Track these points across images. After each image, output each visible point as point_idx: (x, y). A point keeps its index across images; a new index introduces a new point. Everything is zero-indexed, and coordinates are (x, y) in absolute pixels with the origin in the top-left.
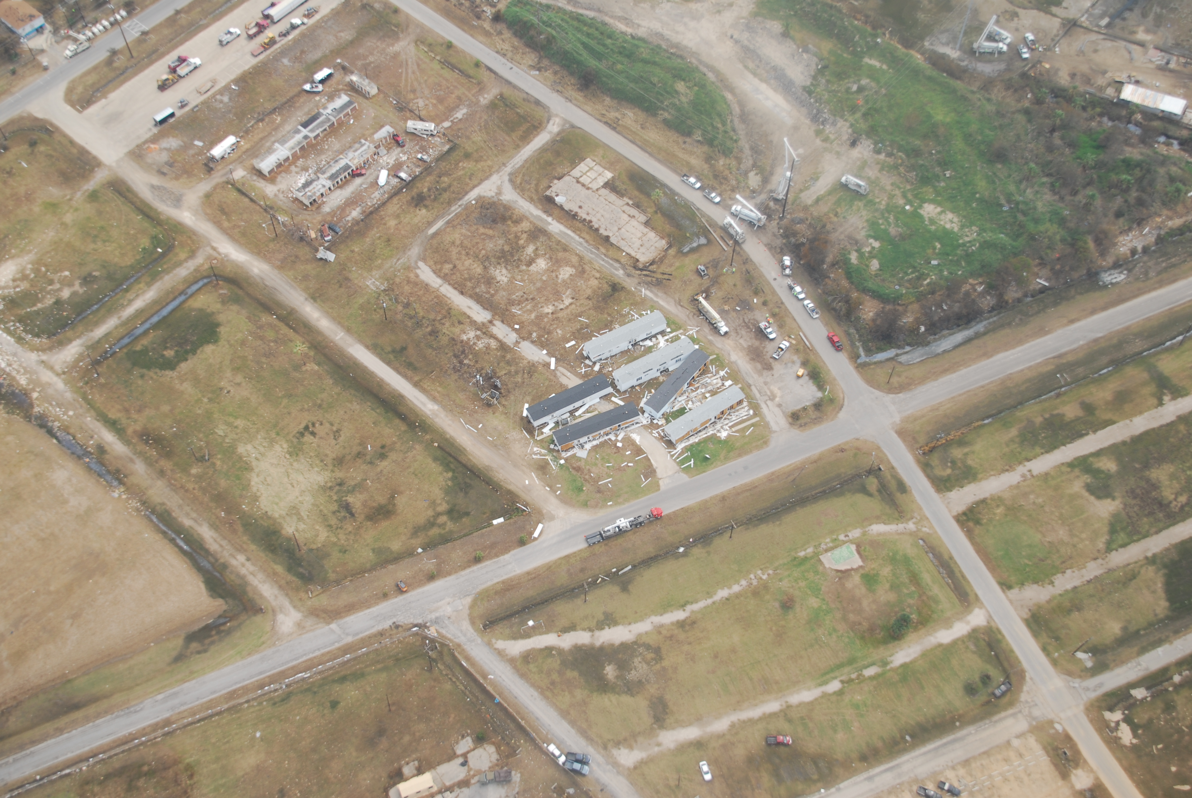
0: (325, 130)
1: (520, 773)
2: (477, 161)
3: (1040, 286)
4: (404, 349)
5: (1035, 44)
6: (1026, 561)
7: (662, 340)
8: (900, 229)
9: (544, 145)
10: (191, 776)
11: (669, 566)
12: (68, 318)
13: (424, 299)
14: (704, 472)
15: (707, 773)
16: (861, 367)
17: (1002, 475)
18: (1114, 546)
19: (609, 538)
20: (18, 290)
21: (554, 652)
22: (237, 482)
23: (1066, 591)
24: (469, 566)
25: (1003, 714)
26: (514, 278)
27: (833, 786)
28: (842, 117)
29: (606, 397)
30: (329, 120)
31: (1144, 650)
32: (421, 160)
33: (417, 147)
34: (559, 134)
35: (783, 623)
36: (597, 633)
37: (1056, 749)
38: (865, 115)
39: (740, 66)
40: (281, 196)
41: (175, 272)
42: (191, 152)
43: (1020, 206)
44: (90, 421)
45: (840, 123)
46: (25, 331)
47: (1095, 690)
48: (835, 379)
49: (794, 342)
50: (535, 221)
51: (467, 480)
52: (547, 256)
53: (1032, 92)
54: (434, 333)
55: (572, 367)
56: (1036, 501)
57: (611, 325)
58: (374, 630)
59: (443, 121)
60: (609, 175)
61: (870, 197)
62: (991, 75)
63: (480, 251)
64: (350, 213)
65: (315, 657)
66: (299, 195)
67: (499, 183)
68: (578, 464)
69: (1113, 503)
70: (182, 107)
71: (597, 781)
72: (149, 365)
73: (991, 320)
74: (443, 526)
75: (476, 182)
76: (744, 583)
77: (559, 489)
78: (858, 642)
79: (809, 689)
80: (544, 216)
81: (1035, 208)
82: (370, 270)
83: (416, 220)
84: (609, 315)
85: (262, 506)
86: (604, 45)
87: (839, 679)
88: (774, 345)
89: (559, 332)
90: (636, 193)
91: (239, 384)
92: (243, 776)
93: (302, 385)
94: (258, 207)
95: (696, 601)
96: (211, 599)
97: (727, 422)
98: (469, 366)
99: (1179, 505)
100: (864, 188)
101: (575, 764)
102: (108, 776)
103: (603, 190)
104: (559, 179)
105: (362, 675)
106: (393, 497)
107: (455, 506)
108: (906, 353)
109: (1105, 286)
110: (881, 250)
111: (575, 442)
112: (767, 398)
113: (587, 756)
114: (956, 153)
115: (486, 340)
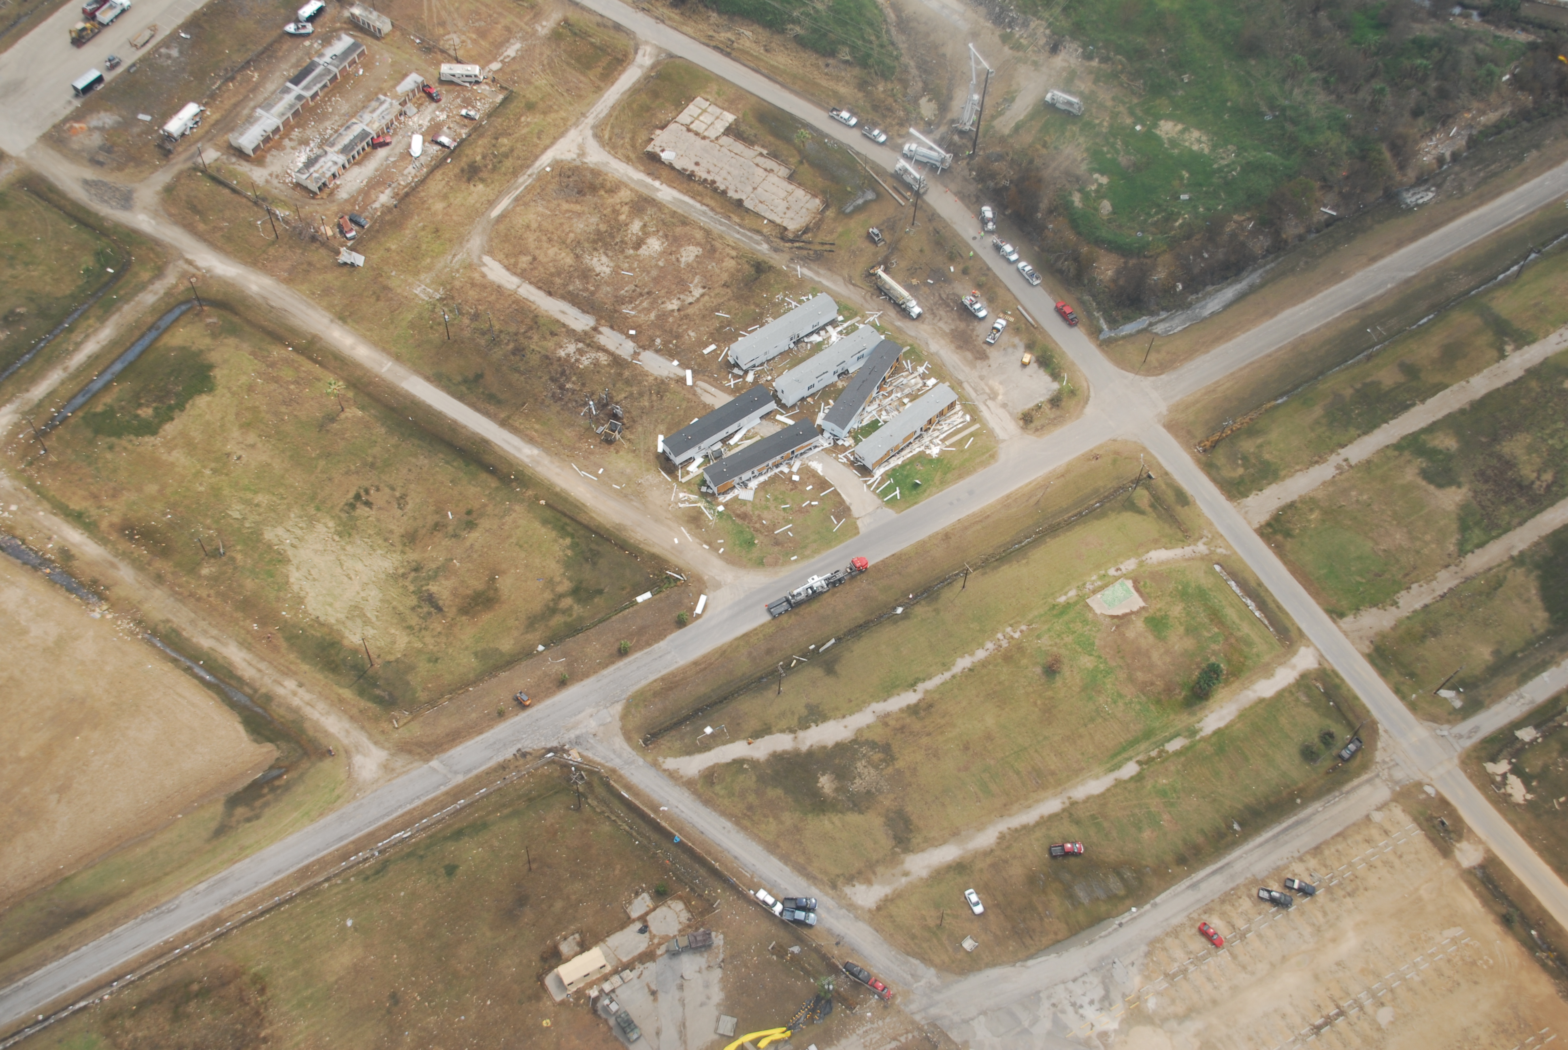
0: (325, 86)
1: (723, 933)
2: (544, 113)
3: (1326, 216)
4: (479, 377)
6: (1359, 579)
7: (833, 334)
8: (1132, 158)
9: (634, 84)
10: (262, 991)
11: (887, 634)
13: (498, 306)
14: (916, 503)
15: (977, 904)
16: (1105, 345)
17: (1311, 469)
18: (1469, 548)
19: (799, 604)
21: (745, 766)
22: (270, 580)
23: (1415, 612)
24: (613, 663)
25: (1356, 782)
26: (619, 267)
27: (1146, 902)
28: (1035, 14)
29: (769, 416)
30: (329, 71)
31: (1525, 678)
32: (468, 117)
33: (459, 100)
34: (653, 67)
35: (1049, 693)
36: (801, 734)
37: (1430, 819)
38: (1065, 9)
40: (275, 182)
41: (137, 299)
42: (136, 130)
43: (1288, 113)
44: (44, 517)
45: (1034, 23)
47: (1469, 737)
48: (1073, 364)
49: (1012, 319)
50: (637, 188)
51: (593, 546)
52: (661, 233)
54: (519, 351)
55: (716, 379)
56: (1360, 498)
57: (761, 318)
58: (492, 763)
59: (489, 62)
60: (730, 118)
61: (1087, 118)
63: (567, 234)
64: (377, 197)
65: (414, 809)
66: (302, 178)
67: (580, 140)
68: (743, 509)
69: (1459, 491)
70: (113, 67)
71: (830, 931)
72: (118, 431)
73: (1268, 267)
74: (568, 611)
75: (548, 142)
76: (990, 645)
77: (721, 545)
78: (1152, 708)
79: (1097, 778)
80: (649, 180)
81: (1307, 114)
82: (417, 273)
83: (471, 200)
84: (757, 305)
85: (310, 611)
87: (1135, 760)
88: (986, 325)
89: (692, 334)
90: (771, 139)
91: (253, 446)
92: (336, 982)
93: (343, 439)
94: (244, 200)
95: (929, 677)
96: (256, 745)
97: (936, 433)
98: (573, 391)
99: (1544, 485)
100: (1076, 106)
101: (797, 912)
102: (142, 1005)
103: (725, 138)
104: (663, 128)
105: (485, 826)
106: (493, 579)
107: (581, 583)
108: (1163, 320)
109: (1410, 210)
110: (1111, 186)
111: (736, 480)
112: (986, 397)
113: (811, 900)
114: (1192, 50)
115: (593, 355)
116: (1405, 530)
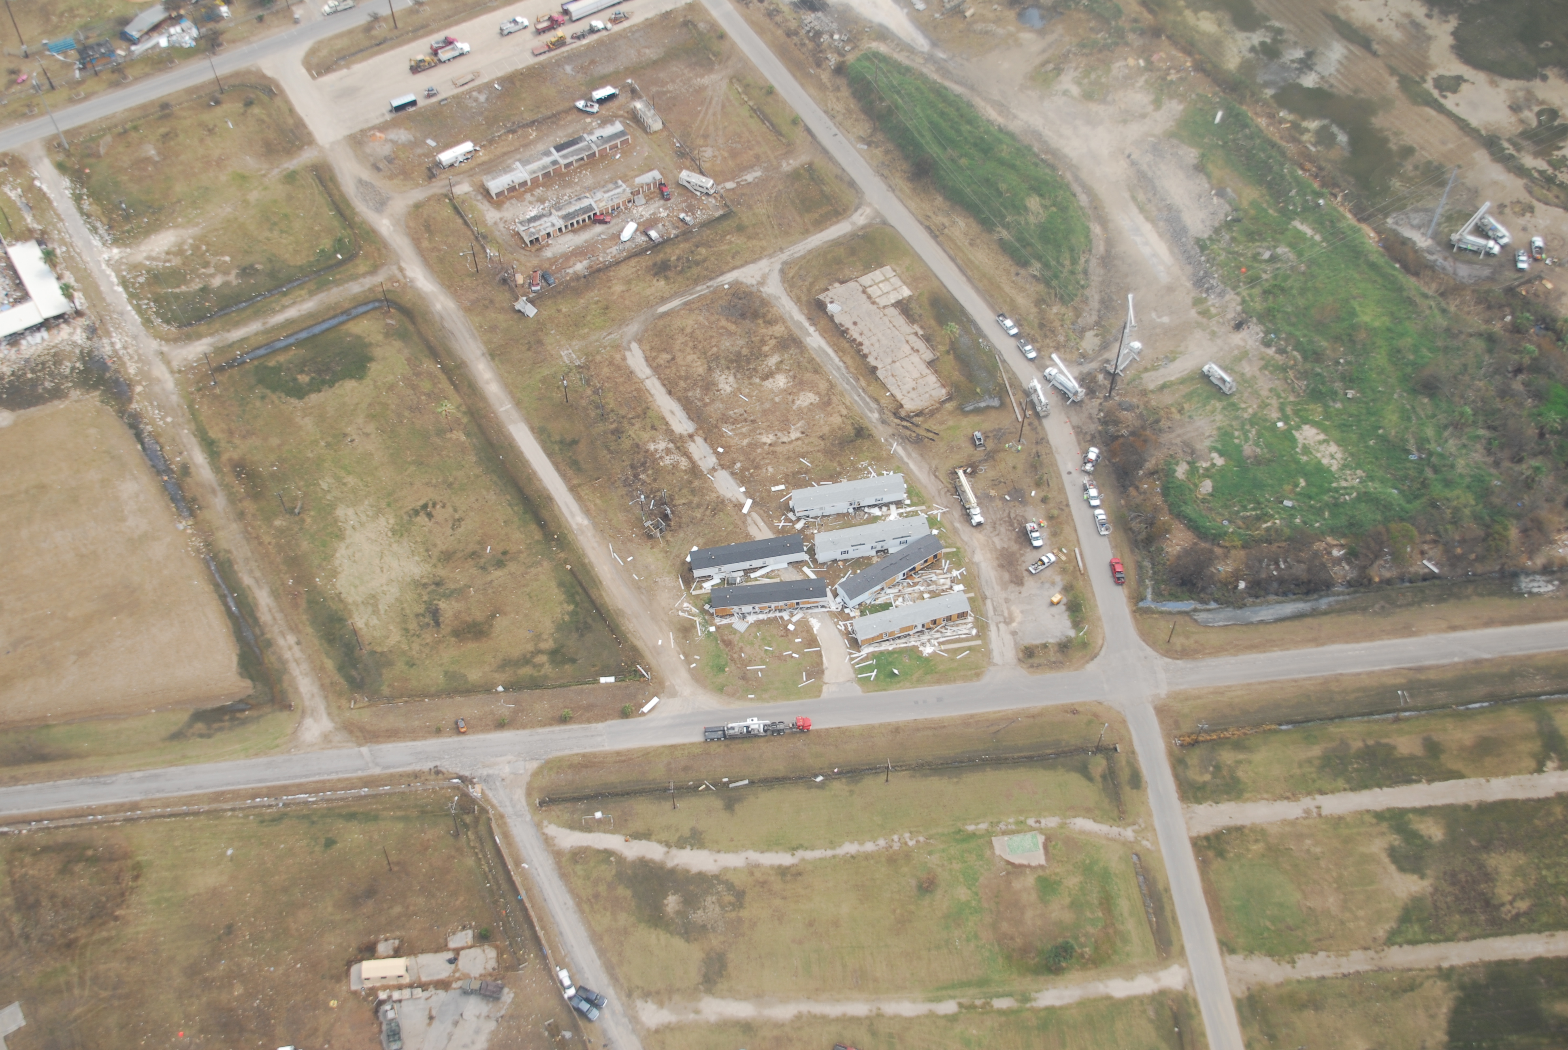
0: (582, 159)
1: (515, 993)
2: (749, 238)
3: (1426, 570)
4: (574, 442)
5: (1541, 253)
6: (1268, 924)
7: (894, 511)
8: (1258, 450)
9: (839, 237)
10: (136, 878)
11: (797, 795)
12: (208, 310)
13: (621, 388)
14: (885, 690)
16: (1139, 612)
17: (1278, 803)
18: (1399, 940)
19: (733, 738)
20: (168, 264)
21: (612, 859)
22: (322, 548)
23: (1309, 980)
24: (551, 725)
26: (739, 389)
28: (1234, 288)
29: (797, 565)
30: (590, 148)
32: (683, 220)
33: (684, 205)
34: (863, 227)
35: (912, 908)
36: (674, 851)
38: (1266, 292)
39: (1126, 195)
40: (501, 225)
41: (346, 285)
42: (419, 151)
43: (1433, 459)
44: (187, 437)
45: (1230, 295)
46: (156, 313)
48: (1099, 619)
49: (1064, 558)
50: (792, 327)
51: (589, 620)
52: (791, 373)
53: (1512, 314)
54: (618, 432)
55: (769, 516)
56: (1312, 849)
57: (838, 477)
58: (409, 769)
59: (728, 180)
60: (906, 292)
61: (1235, 399)
62: (1465, 280)
63: (712, 347)
64: (574, 264)
65: (329, 781)
66: (521, 229)
67: (767, 270)
68: (731, 637)
69: (1420, 882)
70: (429, 96)
71: (604, 1032)
72: (276, 386)
73: (1341, 598)
74: (538, 667)
75: (738, 263)
76: (882, 842)
77: (696, 661)
78: (1000, 961)
79: (914, 1001)
80: (806, 324)
81: (1452, 467)
82: (571, 338)
83: (648, 292)
84: (840, 464)
85: (338, 585)
86: (958, 132)
87: (958, 1000)
88: (1035, 555)
89: (770, 469)
90: (933, 323)
91: (367, 435)
92: (194, 896)
93: (439, 454)
94: (469, 233)
95: (813, 848)
96: (238, 678)
97: (938, 635)
98: (644, 483)
99: (1514, 912)
100: (1228, 385)
101: (583, 1002)
102: (46, 849)
103: (892, 309)
104: (842, 282)
105: (376, 818)
106: (493, 616)
107: (562, 647)
108: (1209, 610)
109: (1520, 594)
110: (1222, 469)
111: (736, 609)
112: (1002, 619)
113: (603, 998)
114: (1371, 370)
115: (676, 457)
116: (1342, 897)
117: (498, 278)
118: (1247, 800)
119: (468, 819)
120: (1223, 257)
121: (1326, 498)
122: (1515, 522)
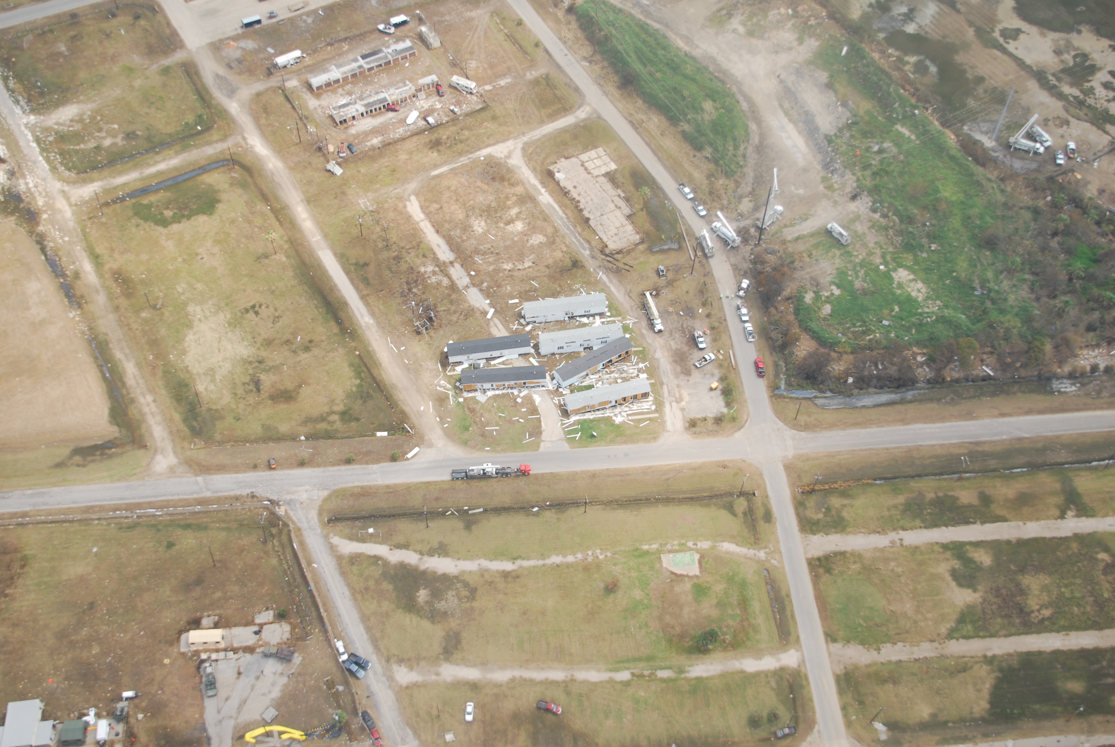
0: (381, 65)
1: (303, 657)
2: (500, 125)
3: (985, 374)
4: (366, 264)
5: (1073, 153)
6: (861, 622)
7: (598, 320)
8: (865, 285)
9: (566, 126)
10: (23, 567)
11: (519, 520)
12: (100, 162)
13: (402, 227)
14: (586, 447)
15: (469, 714)
16: (775, 397)
17: (872, 535)
18: (956, 635)
19: (473, 478)
20: (71, 129)
21: (380, 562)
22: (175, 334)
23: (890, 662)
24: (339, 465)
26: (488, 231)
28: (852, 170)
29: (524, 356)
30: (386, 57)
31: (944, 742)
32: (452, 111)
33: (454, 100)
34: (584, 120)
35: (600, 603)
36: (426, 558)
38: (875, 174)
39: (776, 104)
40: (319, 110)
41: (203, 149)
42: (262, 56)
43: (992, 294)
44: (79, 251)
45: (848, 176)
46: (61, 163)
48: (745, 401)
49: (721, 357)
50: (529, 189)
51: (371, 391)
52: (527, 221)
53: (1052, 195)
54: (398, 259)
55: (507, 321)
56: (895, 569)
57: (558, 295)
58: (232, 493)
59: (486, 84)
60: (613, 166)
61: (849, 249)
62: (1018, 171)
63: (470, 201)
64: (372, 139)
65: (172, 500)
66: (334, 113)
67: (512, 148)
68: (475, 406)
69: (973, 594)
70: (271, 17)
71: (368, 687)
72: (147, 218)
73: (922, 391)
74: (332, 423)
75: (492, 142)
76: (579, 556)
77: (448, 422)
78: (663, 643)
79: (599, 671)
80: (539, 186)
81: (1005, 300)
82: (367, 191)
83: (425, 160)
84: (560, 286)
85: (186, 361)
86: (655, 54)
87: (631, 671)
88: (701, 354)
89: (509, 288)
90: (632, 188)
91: (213, 255)
92: (66, 581)
93: (266, 270)
94: (296, 115)
95: (528, 559)
96: (109, 425)
97: (627, 409)
98: (415, 295)
99: (1040, 617)
100: (845, 239)
101: (353, 665)
103: (602, 178)
104: (567, 158)
105: (206, 528)
106: (300, 386)
107: (350, 409)
108: (826, 397)
109: (1052, 392)
110: (839, 297)
111: (479, 385)
112: (674, 399)
113: (367, 662)
114: (949, 230)
115: (440, 277)
116: (916, 603)
117: (315, 147)
118: (849, 533)
119: (274, 531)
120: (844, 148)
121: (913, 319)
122: (1049, 340)
